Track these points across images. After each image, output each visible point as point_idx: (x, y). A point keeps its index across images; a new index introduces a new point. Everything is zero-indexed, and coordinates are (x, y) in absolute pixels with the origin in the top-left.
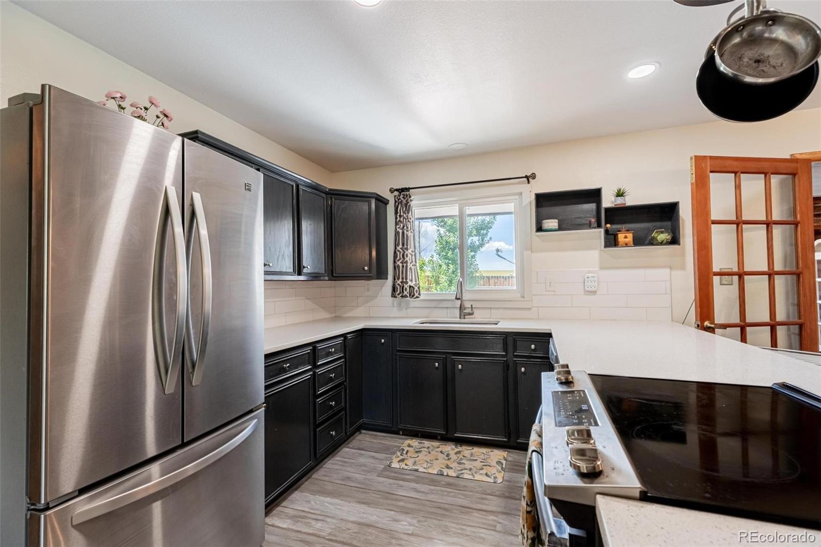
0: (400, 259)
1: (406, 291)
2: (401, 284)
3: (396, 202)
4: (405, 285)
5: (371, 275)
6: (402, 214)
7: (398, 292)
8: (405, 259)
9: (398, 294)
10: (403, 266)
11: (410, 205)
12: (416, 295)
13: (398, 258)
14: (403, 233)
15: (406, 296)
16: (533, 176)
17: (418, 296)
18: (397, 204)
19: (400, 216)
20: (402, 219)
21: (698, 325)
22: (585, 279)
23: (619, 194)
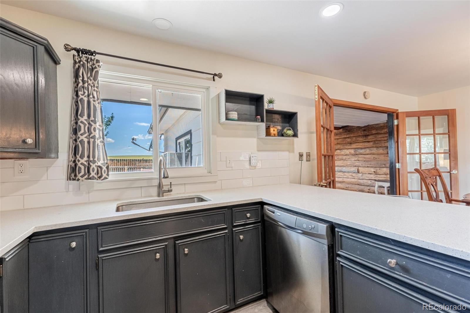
0: (85, 133)
1: (93, 171)
2: (86, 163)
3: (75, 63)
4: (91, 164)
5: (37, 151)
6: (86, 79)
7: (82, 173)
8: (91, 133)
9: (82, 176)
10: (89, 142)
11: (97, 72)
12: (104, 175)
13: (82, 131)
14: (89, 102)
15: (93, 178)
16: (220, 76)
17: (107, 176)
18: (77, 66)
19: (84, 82)
20: (86, 85)
21: (319, 185)
22: (250, 158)
23: (271, 102)
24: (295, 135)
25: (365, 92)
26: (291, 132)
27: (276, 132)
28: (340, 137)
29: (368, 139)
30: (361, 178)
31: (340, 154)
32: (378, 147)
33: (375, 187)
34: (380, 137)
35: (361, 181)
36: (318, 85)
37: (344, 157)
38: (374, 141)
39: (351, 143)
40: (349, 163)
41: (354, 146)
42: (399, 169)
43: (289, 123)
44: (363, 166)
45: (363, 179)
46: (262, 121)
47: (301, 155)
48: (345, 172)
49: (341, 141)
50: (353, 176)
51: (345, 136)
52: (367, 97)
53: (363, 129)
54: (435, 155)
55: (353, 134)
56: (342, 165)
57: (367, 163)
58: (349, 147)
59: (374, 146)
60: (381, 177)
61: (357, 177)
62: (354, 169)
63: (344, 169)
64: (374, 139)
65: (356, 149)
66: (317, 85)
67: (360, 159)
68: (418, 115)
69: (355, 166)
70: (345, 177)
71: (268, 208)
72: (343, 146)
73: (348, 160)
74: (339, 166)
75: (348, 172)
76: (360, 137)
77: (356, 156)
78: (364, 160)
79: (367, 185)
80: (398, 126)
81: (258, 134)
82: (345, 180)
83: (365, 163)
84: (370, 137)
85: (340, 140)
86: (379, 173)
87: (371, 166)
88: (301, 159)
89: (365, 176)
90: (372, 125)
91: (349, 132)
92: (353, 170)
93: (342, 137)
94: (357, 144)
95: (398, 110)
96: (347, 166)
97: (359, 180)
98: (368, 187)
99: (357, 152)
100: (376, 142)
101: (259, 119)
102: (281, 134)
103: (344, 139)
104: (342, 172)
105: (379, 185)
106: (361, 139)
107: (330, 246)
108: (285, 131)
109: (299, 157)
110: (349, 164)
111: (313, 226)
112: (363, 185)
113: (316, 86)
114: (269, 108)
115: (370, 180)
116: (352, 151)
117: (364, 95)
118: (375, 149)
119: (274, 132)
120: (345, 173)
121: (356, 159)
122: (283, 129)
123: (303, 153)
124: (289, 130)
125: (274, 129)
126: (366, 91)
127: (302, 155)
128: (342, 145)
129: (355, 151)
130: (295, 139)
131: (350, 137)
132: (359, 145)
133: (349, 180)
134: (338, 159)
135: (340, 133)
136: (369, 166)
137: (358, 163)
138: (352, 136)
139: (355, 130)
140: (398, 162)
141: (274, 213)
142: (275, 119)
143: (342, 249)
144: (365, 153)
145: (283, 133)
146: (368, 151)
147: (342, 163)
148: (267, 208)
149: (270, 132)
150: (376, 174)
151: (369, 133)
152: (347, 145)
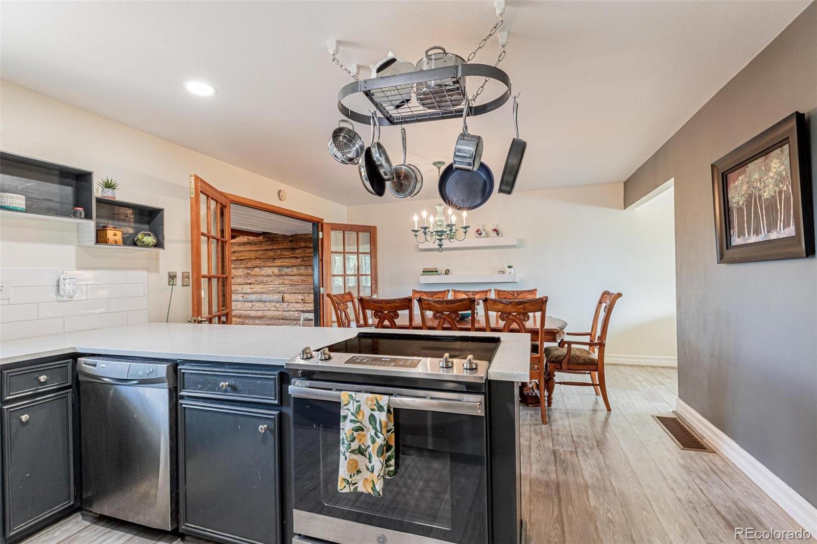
21: (195, 320)
22: (58, 281)
23: (109, 185)
24: (159, 244)
25: (280, 191)
26: (150, 240)
27: (119, 238)
28: (259, 247)
29: (295, 254)
30: (286, 309)
31: (259, 274)
32: (306, 266)
33: (300, 320)
34: (309, 252)
35: (286, 314)
36: (195, 175)
37: (265, 279)
38: (303, 257)
39: (274, 259)
40: (271, 287)
41: (278, 263)
42: (323, 294)
43: (149, 223)
44: (289, 292)
45: (288, 311)
46: (88, 216)
47: (172, 277)
48: (266, 302)
49: (261, 255)
50: (276, 307)
51: (267, 248)
52: (282, 199)
53: (289, 239)
54: (358, 277)
55: (277, 245)
56: (263, 290)
57: (294, 288)
58: (272, 264)
59: (303, 263)
60: (310, 307)
61: (281, 308)
62: (278, 297)
63: (265, 297)
64: (302, 255)
65: (281, 268)
66: (193, 174)
67: (286, 282)
68: (344, 228)
69: (279, 293)
70: (266, 309)
71: (86, 361)
72: (264, 262)
73: (271, 283)
74: (258, 292)
75: (270, 302)
76: (286, 250)
77: (281, 277)
78: (291, 283)
79: (294, 318)
80: (322, 239)
81: (78, 238)
82: (266, 313)
83: (291, 287)
84: (298, 251)
85: (260, 252)
86: (308, 302)
87: (298, 291)
88: (171, 283)
89: (291, 305)
90: (300, 234)
91: (272, 241)
92: (277, 299)
93: (262, 249)
94: (282, 260)
95: (323, 220)
96: (269, 292)
97: (284, 313)
98: (295, 321)
99: (283, 272)
100: (305, 259)
101: (81, 213)
102: (131, 241)
103: (265, 252)
104: (263, 301)
105: (305, 317)
106: (287, 253)
107: (172, 389)
108: (140, 236)
109: (169, 279)
110: (271, 289)
111: (151, 369)
112: (289, 319)
113: (192, 176)
114: (105, 195)
115: (297, 311)
116: (276, 271)
117: (279, 195)
118: (303, 267)
119: (115, 237)
120: (266, 304)
121: (281, 281)
122: (136, 234)
123: (176, 272)
124: (149, 236)
125: (116, 232)
126: (281, 189)
127: (175, 276)
128: (263, 260)
129: (280, 270)
130: (160, 250)
131: (274, 249)
132: (285, 261)
133: (270, 313)
134: (256, 282)
135: (260, 242)
136: (296, 291)
137: (283, 287)
138: (275, 248)
139: (280, 239)
140: (323, 287)
141: (95, 365)
142: (119, 214)
143: (184, 389)
144: (291, 274)
145: (136, 239)
146: (295, 271)
147: (262, 288)
148: (84, 361)
149: (106, 237)
150: (304, 303)
151: (296, 245)
152: (268, 261)
